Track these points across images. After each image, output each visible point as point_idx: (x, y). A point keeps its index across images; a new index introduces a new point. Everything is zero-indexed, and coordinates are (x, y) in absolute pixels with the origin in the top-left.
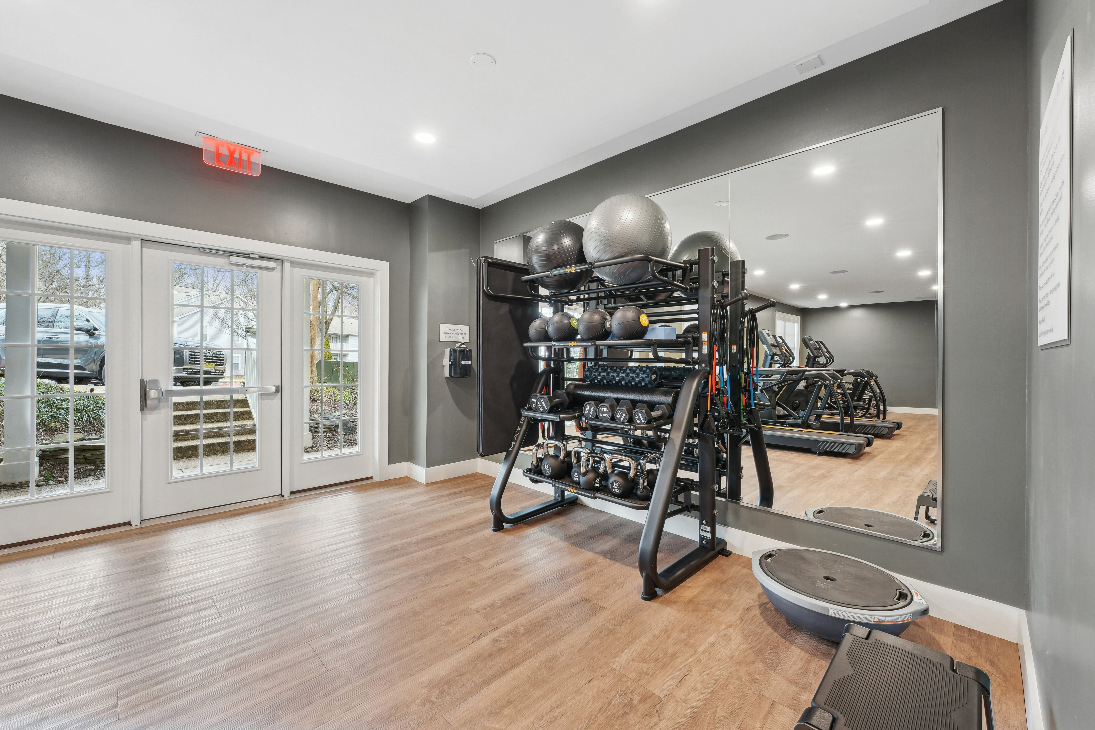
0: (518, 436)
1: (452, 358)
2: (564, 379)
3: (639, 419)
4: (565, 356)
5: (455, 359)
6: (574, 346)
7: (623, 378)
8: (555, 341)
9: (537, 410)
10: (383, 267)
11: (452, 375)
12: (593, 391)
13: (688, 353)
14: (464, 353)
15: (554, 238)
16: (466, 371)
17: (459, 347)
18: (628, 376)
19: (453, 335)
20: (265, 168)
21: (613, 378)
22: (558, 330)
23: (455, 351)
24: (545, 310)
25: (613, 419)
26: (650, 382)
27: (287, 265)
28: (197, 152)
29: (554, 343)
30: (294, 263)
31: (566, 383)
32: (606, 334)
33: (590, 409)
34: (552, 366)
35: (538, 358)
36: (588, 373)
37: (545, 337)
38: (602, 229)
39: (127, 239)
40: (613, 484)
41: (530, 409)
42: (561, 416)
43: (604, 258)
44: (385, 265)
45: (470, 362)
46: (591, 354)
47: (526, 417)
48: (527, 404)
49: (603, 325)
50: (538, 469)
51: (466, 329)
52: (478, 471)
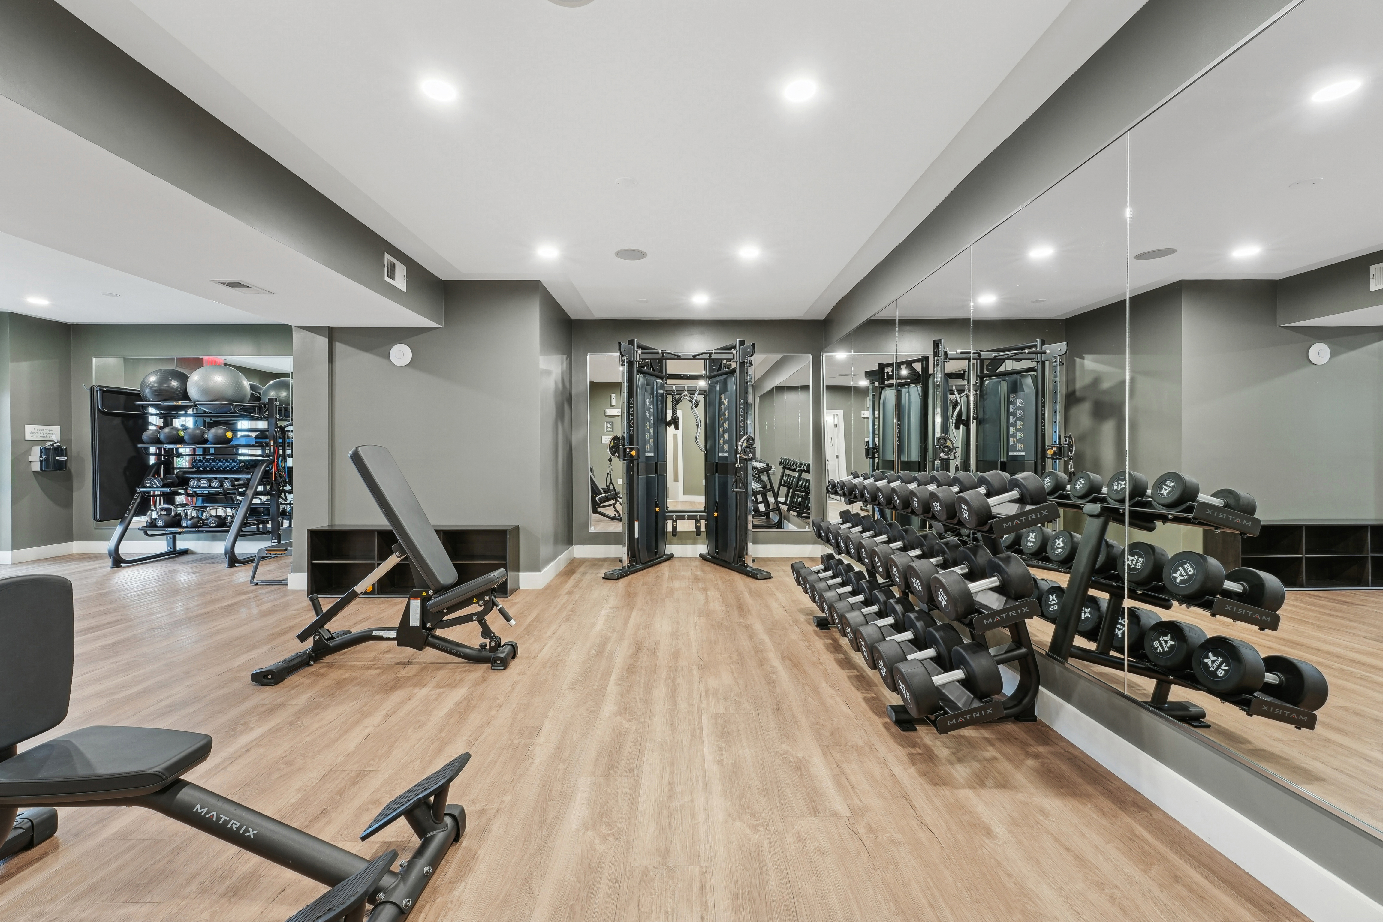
0: (133, 506)
1: (43, 455)
2: (174, 469)
3: (227, 485)
4: (175, 453)
5: (47, 455)
6: (181, 447)
7: (228, 466)
8: (165, 444)
9: (149, 487)
11: (43, 469)
12: (199, 475)
13: (263, 451)
14: (59, 450)
15: (164, 381)
16: (62, 465)
17: (52, 445)
18: (217, 464)
19: (42, 435)
21: (214, 466)
22: (168, 437)
23: (47, 449)
24: (155, 421)
25: (210, 486)
26: (239, 467)
29: (165, 445)
31: (176, 471)
32: (205, 441)
33: (194, 483)
34: (163, 459)
35: (149, 454)
36: (194, 464)
37: (155, 441)
38: (202, 383)
40: (211, 522)
41: (145, 487)
42: (172, 488)
43: (203, 400)
45: (66, 458)
46: (199, 451)
47: (140, 493)
48: (141, 483)
49: (203, 436)
50: (152, 524)
51: (57, 429)
52: (74, 552)
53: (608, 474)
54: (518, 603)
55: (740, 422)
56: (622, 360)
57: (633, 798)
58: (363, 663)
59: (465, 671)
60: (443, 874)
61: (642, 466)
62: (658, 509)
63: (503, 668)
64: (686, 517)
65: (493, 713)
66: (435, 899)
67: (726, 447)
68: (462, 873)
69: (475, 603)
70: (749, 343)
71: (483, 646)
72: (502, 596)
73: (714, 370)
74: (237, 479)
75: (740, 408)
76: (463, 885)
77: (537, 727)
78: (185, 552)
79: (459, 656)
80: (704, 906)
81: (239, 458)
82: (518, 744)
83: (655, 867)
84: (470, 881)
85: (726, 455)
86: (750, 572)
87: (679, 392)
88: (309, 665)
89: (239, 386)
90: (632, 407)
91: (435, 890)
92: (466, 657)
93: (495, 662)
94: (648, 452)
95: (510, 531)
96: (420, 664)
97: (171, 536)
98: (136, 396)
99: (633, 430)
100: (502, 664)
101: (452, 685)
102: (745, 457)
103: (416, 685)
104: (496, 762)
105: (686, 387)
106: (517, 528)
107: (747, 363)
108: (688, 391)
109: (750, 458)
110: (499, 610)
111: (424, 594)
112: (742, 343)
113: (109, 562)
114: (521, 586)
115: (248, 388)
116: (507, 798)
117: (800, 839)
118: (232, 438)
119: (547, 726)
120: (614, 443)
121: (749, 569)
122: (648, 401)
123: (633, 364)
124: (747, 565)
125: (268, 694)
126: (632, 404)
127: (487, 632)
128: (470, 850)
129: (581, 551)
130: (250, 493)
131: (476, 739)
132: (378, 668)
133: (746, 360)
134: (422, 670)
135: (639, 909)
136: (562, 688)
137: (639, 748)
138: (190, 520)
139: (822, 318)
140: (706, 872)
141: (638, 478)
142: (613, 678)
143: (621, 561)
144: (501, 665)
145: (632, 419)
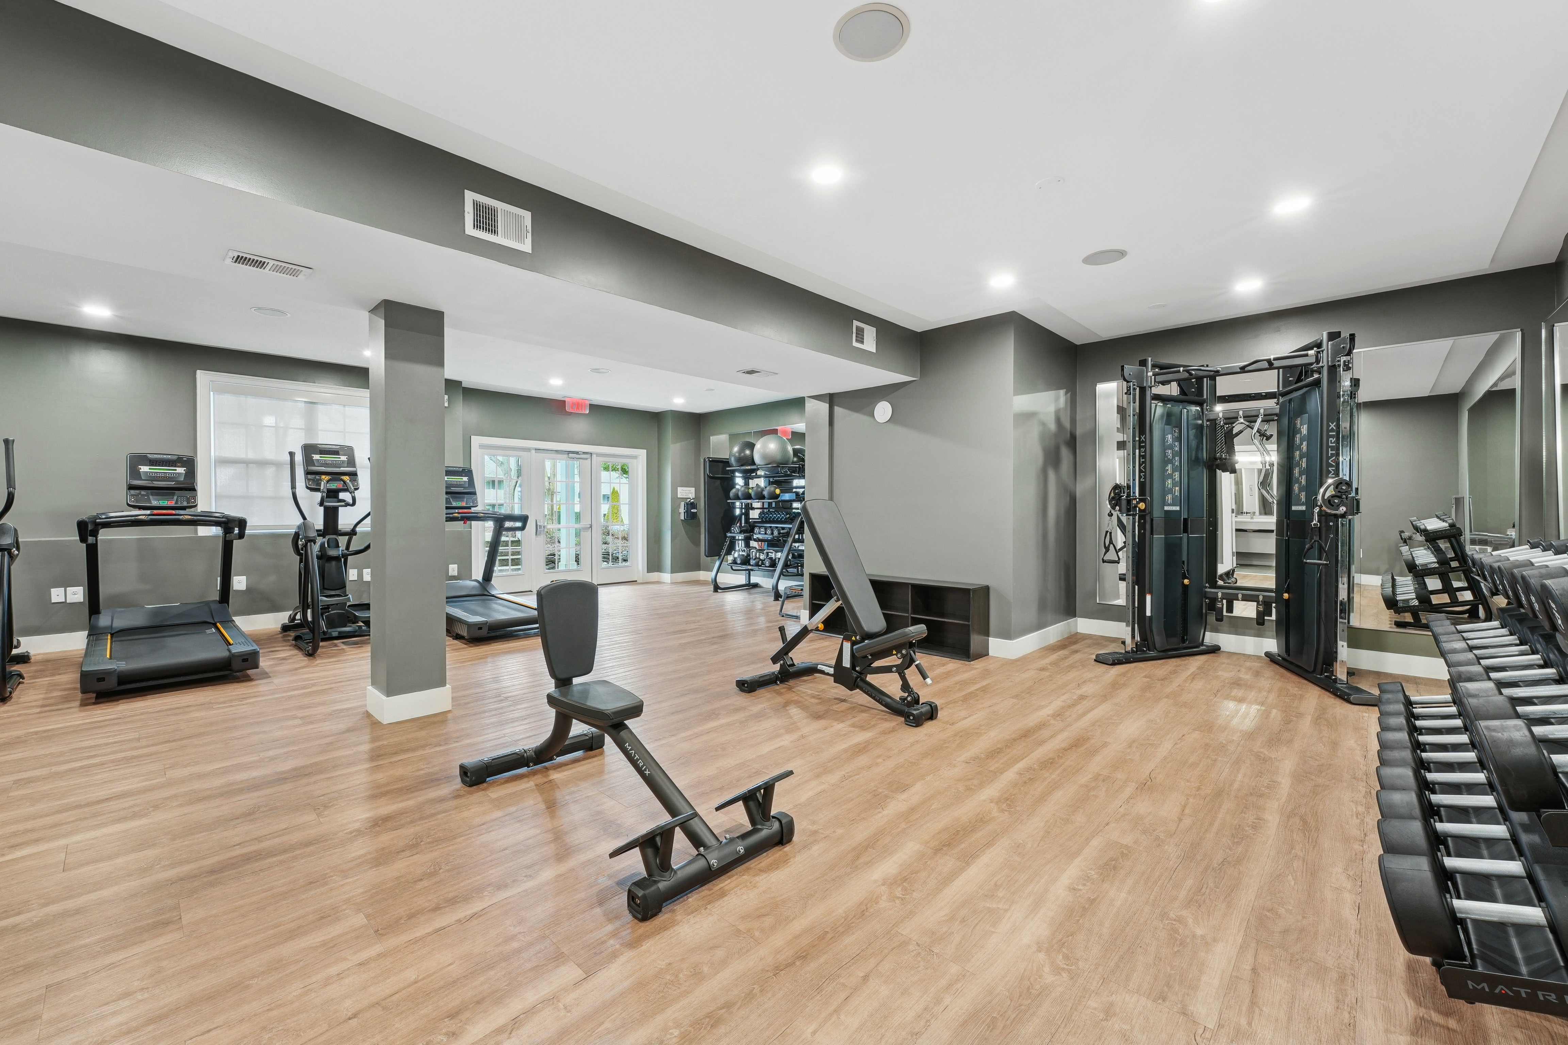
0: (724, 548)
1: (685, 508)
2: (750, 518)
4: (750, 506)
5: (687, 508)
6: (754, 502)
7: (779, 517)
8: (745, 500)
9: (734, 533)
10: (642, 453)
11: (686, 519)
12: (761, 524)
14: (692, 504)
15: (742, 450)
16: (694, 515)
17: (690, 501)
18: (772, 516)
19: (685, 494)
21: (770, 517)
22: (743, 494)
23: (687, 504)
24: (739, 481)
27: (594, 456)
30: (598, 455)
31: (751, 521)
32: (764, 497)
33: (757, 530)
34: (743, 512)
35: (735, 508)
36: (761, 515)
37: (737, 498)
38: (761, 450)
39: (528, 450)
40: (766, 562)
41: (731, 533)
42: (749, 535)
43: (764, 464)
44: (644, 452)
45: (697, 510)
46: (766, 506)
47: (729, 537)
48: (729, 531)
49: (762, 493)
50: (734, 562)
51: (693, 489)
52: (701, 579)
53: (1107, 532)
54: (976, 668)
55: (1328, 458)
56: (1127, 388)
57: (947, 880)
58: (812, 692)
59: (883, 719)
60: (758, 862)
61: (1159, 523)
62: (1186, 581)
63: (914, 725)
64: (1240, 596)
65: (880, 760)
66: (743, 875)
67: (1303, 496)
68: (770, 868)
69: (894, 654)
70: (1345, 334)
71: (903, 699)
72: (965, 659)
73: (1290, 383)
74: (783, 528)
75: (1329, 436)
76: (765, 876)
77: (907, 785)
78: (756, 586)
79: (881, 703)
80: (938, 1001)
81: (794, 511)
82: (881, 793)
83: (918, 944)
84: (771, 875)
85: (1303, 508)
86: (1338, 689)
87: (1228, 421)
88: (776, 683)
89: (784, 450)
90: (1143, 447)
91: (749, 869)
92: (886, 706)
93: (909, 717)
94: (1169, 505)
95: (975, 590)
96: (852, 703)
97: (748, 572)
98: (726, 463)
99: (1145, 476)
100: (917, 722)
101: (862, 728)
102: (1334, 512)
103: (836, 720)
104: (853, 800)
105: (1241, 413)
106: (986, 590)
107: (1339, 366)
108: (1244, 417)
109: (1342, 512)
110: (916, 666)
111: (853, 638)
112: (1333, 336)
113: (712, 588)
114: (991, 653)
115: (791, 452)
116: (840, 831)
117: (1109, 1012)
118: (780, 494)
119: (918, 786)
120: (1115, 494)
121: (1339, 686)
122: (1170, 436)
123: (1145, 391)
124: (1336, 679)
125: (741, 699)
126: (1143, 442)
127: (906, 687)
128: (787, 855)
129: (1085, 625)
130: (790, 540)
131: (850, 777)
132: (820, 699)
133: (1339, 361)
134: (851, 708)
135: (876, 966)
136: (957, 759)
137: (990, 839)
138: (754, 559)
139: (1553, 260)
140: (964, 976)
141: (1151, 540)
142: (1021, 765)
143: (1124, 643)
144: (913, 721)
145: (1144, 462)
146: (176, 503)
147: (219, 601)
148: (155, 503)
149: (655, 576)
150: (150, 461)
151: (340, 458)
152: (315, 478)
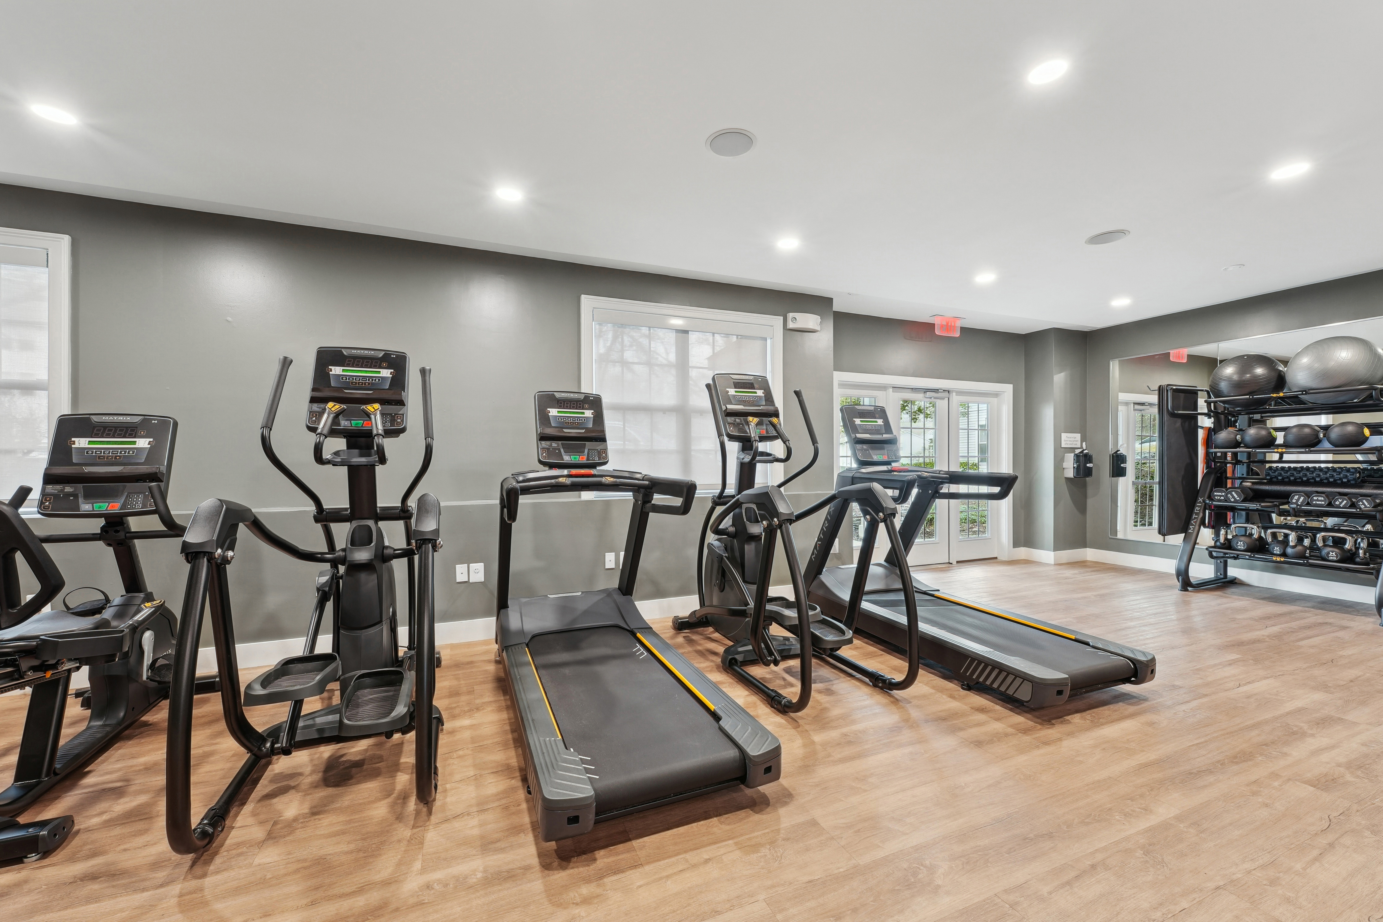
0: (1196, 521)
1: (1076, 461)
10: (1007, 389)
11: (1075, 475)
14: (1087, 457)
15: (1247, 370)
16: (1089, 471)
17: (1082, 452)
19: (1070, 443)
20: (963, 329)
22: (1256, 440)
23: (1078, 456)
25: (1330, 505)
26: (1354, 479)
27: (954, 395)
28: (931, 326)
30: (960, 393)
33: (1299, 498)
40: (1328, 554)
44: (1010, 387)
50: (1226, 545)
51: (1079, 436)
52: (1088, 559)
78: (1239, 583)
146: (588, 459)
147: (620, 589)
148: (567, 458)
149: (1023, 552)
150: (558, 401)
151: (756, 393)
152: (735, 420)
